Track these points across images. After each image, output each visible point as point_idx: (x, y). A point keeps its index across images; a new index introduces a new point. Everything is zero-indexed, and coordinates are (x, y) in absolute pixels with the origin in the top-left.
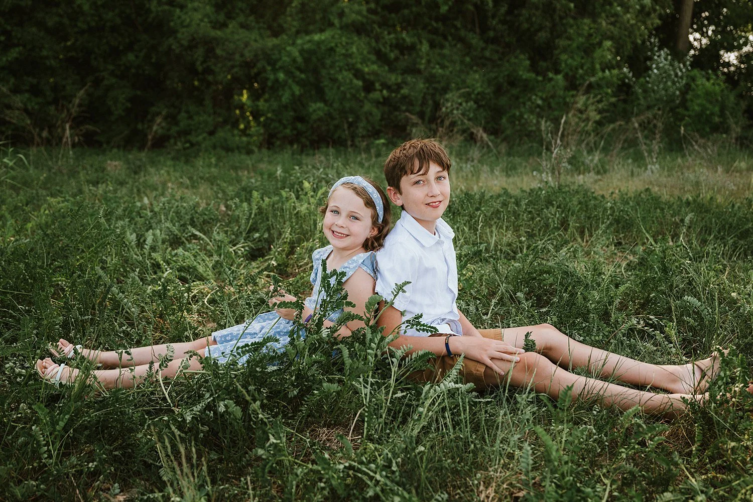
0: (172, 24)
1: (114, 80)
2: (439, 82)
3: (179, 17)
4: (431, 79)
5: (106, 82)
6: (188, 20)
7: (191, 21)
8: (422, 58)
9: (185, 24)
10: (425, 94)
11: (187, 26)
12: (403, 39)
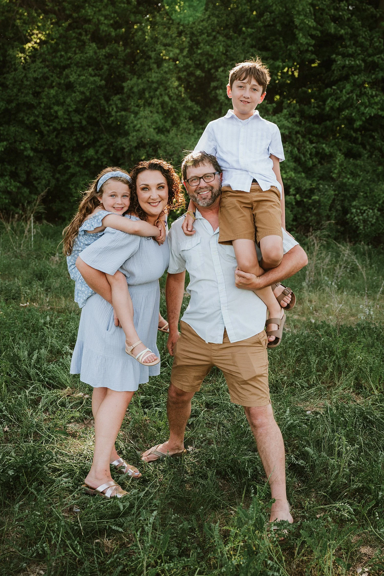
0: (126, 127)
1: (77, 169)
2: (348, 190)
3: (132, 122)
4: (342, 187)
5: (71, 170)
6: (139, 126)
7: (141, 127)
8: (336, 168)
9: (137, 128)
10: (334, 200)
11: (138, 130)
12: (323, 149)
